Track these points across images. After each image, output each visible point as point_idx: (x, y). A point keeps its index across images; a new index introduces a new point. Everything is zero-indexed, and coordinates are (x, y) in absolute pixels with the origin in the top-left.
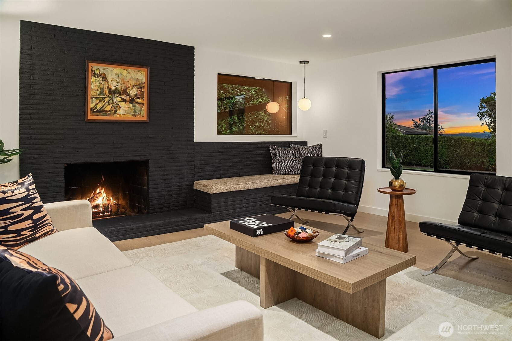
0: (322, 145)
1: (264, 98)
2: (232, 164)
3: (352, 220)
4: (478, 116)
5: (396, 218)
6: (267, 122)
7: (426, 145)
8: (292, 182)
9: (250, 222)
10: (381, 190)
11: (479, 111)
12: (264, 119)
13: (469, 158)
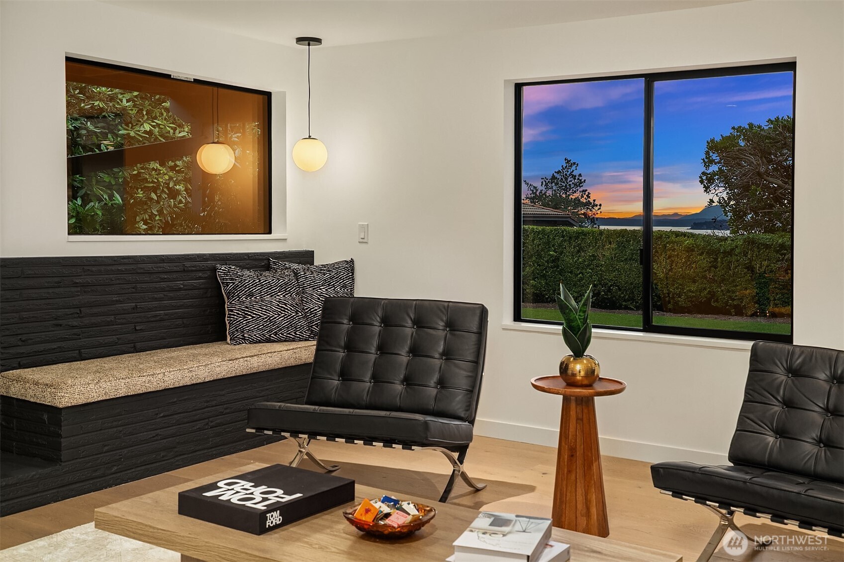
0: (355, 263)
1: (160, 123)
2: (112, 318)
3: (461, 460)
4: (702, 182)
5: (579, 453)
6: (168, 188)
7: (579, 251)
8: (283, 363)
9: (238, 492)
10: (538, 384)
11: (704, 169)
12: (160, 180)
13: (681, 285)
